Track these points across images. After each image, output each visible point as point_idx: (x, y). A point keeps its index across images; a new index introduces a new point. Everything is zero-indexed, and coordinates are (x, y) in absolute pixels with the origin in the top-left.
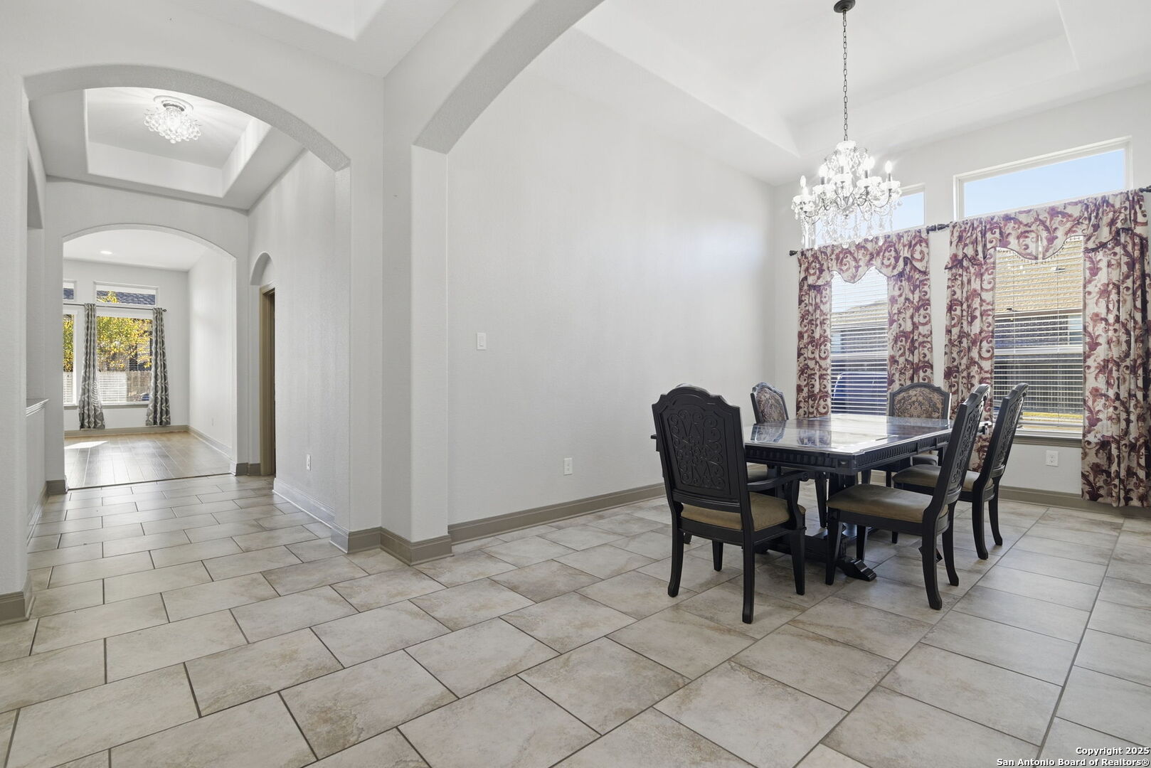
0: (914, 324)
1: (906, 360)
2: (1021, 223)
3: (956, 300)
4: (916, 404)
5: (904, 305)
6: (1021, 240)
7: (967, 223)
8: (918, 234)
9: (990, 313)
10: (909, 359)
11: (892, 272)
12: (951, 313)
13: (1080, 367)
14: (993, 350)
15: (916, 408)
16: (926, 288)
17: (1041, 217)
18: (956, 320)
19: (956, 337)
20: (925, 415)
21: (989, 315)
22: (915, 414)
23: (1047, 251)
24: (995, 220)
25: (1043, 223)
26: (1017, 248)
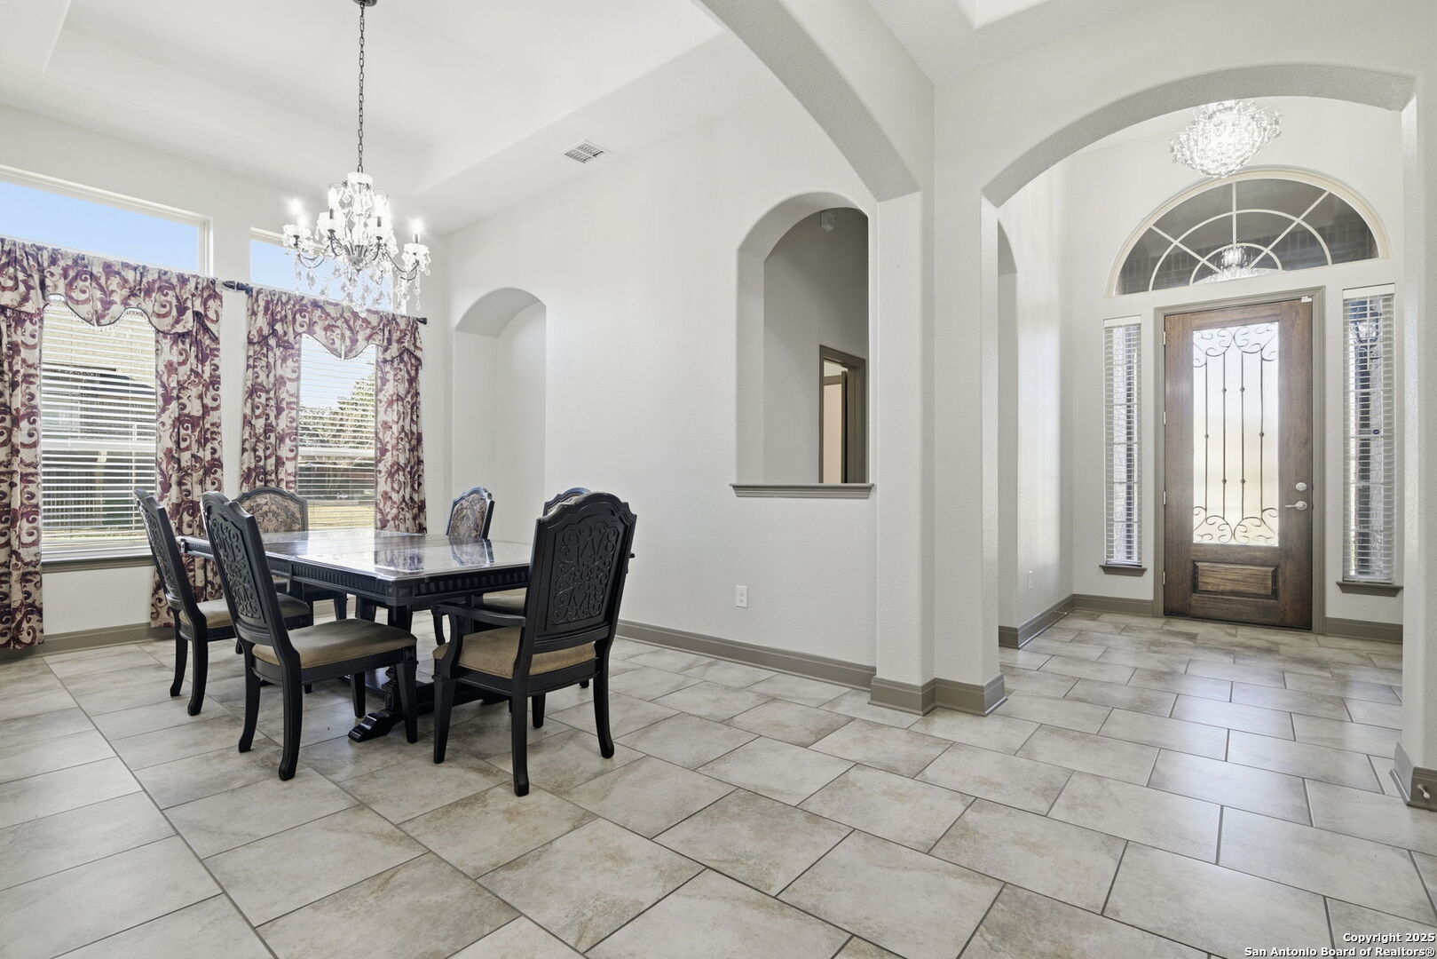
0: (204, 406)
1: (193, 456)
2: (328, 315)
3: (259, 384)
4: (270, 515)
5: (189, 378)
6: (329, 333)
7: (274, 295)
8: (211, 285)
9: (293, 406)
10: (198, 454)
11: (173, 326)
12: (253, 400)
13: (372, 471)
14: (297, 449)
15: (270, 520)
16: (216, 361)
17: (345, 315)
18: (261, 408)
19: (262, 431)
20: (283, 528)
21: (293, 409)
22: (271, 528)
23: (350, 351)
24: (304, 302)
25: (347, 322)
26: (323, 339)
